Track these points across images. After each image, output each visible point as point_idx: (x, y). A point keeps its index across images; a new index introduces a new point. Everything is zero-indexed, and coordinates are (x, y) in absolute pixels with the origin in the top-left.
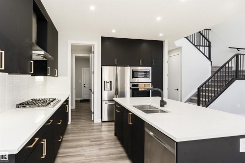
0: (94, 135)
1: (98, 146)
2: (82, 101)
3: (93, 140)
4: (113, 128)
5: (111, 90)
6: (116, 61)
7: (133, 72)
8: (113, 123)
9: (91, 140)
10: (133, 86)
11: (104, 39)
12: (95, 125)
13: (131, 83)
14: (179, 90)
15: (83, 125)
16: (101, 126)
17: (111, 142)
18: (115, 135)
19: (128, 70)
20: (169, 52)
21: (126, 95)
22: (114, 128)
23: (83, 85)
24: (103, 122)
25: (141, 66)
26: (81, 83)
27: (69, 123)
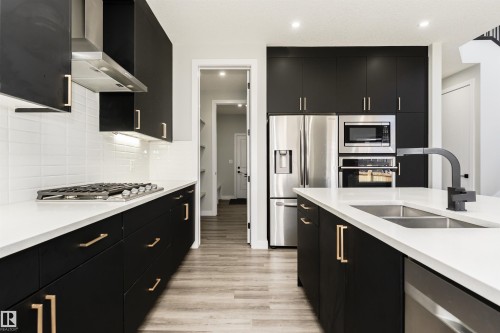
0: (245, 280)
1: (251, 312)
2: (233, 202)
3: (242, 292)
4: (293, 264)
5: (291, 172)
6: (303, 103)
7: (347, 129)
8: (295, 253)
9: (237, 292)
10: (346, 163)
11: (274, 53)
12: (253, 253)
13: (340, 155)
14: (472, 176)
15: (225, 253)
16: (268, 257)
17: (288, 303)
18: (300, 284)
19: (333, 124)
20: (445, 80)
21: (328, 182)
22: (296, 265)
23: (236, 170)
24: (272, 248)
25: (367, 113)
26: (233, 164)
27: (196, 245)
